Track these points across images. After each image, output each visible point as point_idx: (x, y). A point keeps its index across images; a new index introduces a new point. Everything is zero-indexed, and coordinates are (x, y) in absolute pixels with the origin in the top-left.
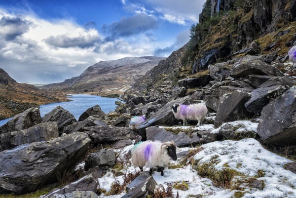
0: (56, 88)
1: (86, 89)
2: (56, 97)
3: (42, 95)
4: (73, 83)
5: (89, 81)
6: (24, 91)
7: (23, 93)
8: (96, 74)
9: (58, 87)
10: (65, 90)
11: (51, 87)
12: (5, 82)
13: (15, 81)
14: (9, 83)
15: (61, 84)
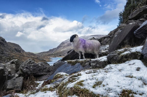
0: (44, 54)
1: (60, 55)
2: (44, 59)
3: (37, 58)
4: (54, 52)
5: (62, 50)
6: (28, 56)
7: (28, 57)
8: (66, 46)
9: (46, 53)
10: (49, 55)
11: (42, 54)
12: (19, 51)
13: (24, 51)
14: (21, 52)
15: (47, 52)
